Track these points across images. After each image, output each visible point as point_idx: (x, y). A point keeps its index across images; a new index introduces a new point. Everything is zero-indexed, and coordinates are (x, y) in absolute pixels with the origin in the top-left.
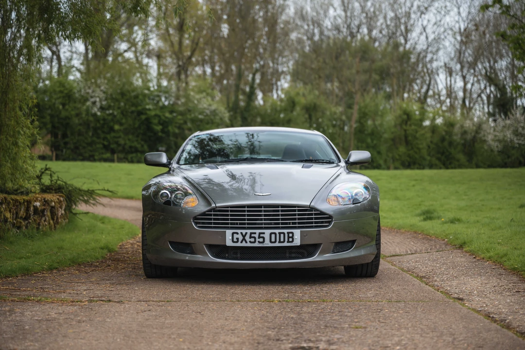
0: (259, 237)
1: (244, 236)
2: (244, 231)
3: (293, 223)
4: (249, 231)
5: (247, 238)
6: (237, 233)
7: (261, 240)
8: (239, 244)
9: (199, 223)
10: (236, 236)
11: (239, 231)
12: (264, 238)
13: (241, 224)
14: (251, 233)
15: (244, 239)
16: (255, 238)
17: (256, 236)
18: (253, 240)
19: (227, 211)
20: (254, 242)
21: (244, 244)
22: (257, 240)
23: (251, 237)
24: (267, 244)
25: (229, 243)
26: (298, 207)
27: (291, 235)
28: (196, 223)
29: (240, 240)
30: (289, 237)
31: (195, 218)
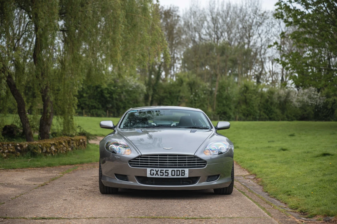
0: (166, 173)
1: (157, 172)
2: (157, 169)
4: (160, 169)
5: (159, 173)
6: (153, 170)
7: (167, 174)
8: (154, 176)
9: (132, 164)
10: (152, 172)
11: (154, 169)
12: (168, 173)
13: (155, 165)
14: (161, 170)
15: (157, 173)
16: (163, 173)
17: (164, 172)
18: (162, 174)
19: (148, 158)
20: (163, 175)
21: (157, 176)
22: (164, 174)
23: (161, 172)
24: (170, 176)
25: (148, 175)
26: (188, 156)
27: (183, 172)
28: (130, 164)
29: (155, 174)
30: (182, 173)
31: (130, 161)
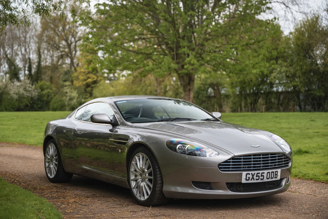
0: (262, 176)
1: (253, 176)
2: (253, 172)
3: (275, 165)
4: (256, 172)
5: (255, 177)
6: (249, 174)
7: (262, 178)
8: (250, 182)
10: (248, 176)
11: (250, 172)
12: (263, 176)
13: (248, 167)
14: (257, 173)
15: (253, 178)
16: (259, 176)
17: (260, 175)
18: (258, 178)
19: (241, 159)
20: (258, 179)
21: (253, 181)
22: (260, 178)
23: (257, 176)
24: (265, 180)
25: (244, 181)
26: (278, 154)
27: (276, 173)
28: (220, 168)
29: (250, 178)
30: (276, 175)
31: (220, 165)
